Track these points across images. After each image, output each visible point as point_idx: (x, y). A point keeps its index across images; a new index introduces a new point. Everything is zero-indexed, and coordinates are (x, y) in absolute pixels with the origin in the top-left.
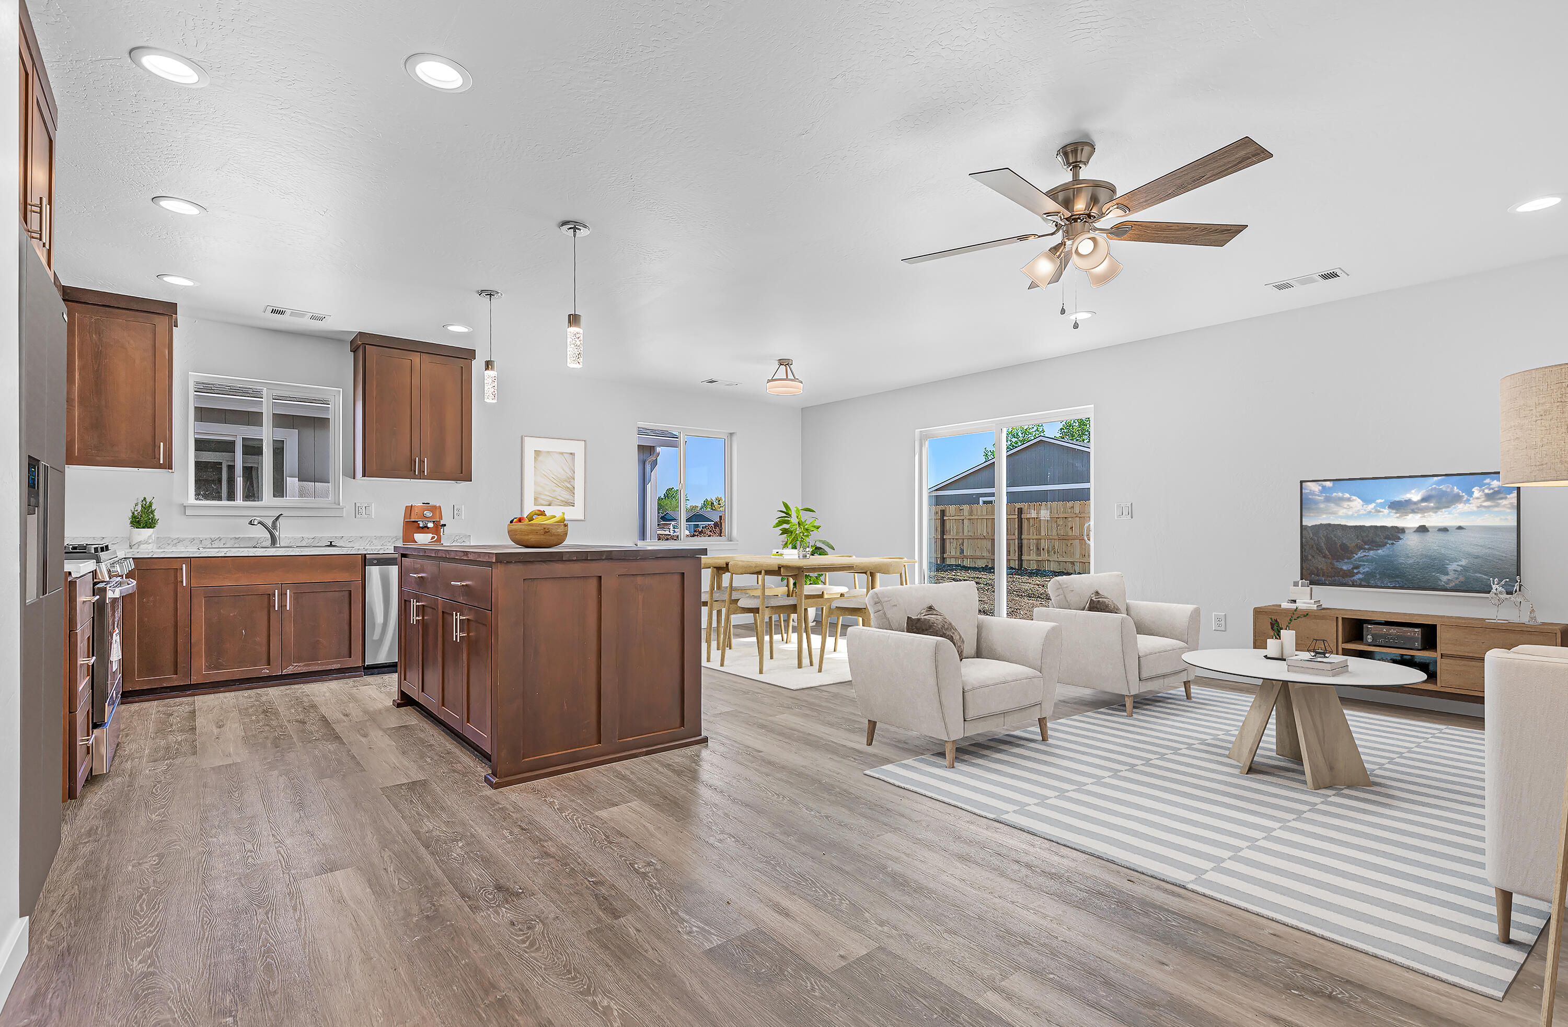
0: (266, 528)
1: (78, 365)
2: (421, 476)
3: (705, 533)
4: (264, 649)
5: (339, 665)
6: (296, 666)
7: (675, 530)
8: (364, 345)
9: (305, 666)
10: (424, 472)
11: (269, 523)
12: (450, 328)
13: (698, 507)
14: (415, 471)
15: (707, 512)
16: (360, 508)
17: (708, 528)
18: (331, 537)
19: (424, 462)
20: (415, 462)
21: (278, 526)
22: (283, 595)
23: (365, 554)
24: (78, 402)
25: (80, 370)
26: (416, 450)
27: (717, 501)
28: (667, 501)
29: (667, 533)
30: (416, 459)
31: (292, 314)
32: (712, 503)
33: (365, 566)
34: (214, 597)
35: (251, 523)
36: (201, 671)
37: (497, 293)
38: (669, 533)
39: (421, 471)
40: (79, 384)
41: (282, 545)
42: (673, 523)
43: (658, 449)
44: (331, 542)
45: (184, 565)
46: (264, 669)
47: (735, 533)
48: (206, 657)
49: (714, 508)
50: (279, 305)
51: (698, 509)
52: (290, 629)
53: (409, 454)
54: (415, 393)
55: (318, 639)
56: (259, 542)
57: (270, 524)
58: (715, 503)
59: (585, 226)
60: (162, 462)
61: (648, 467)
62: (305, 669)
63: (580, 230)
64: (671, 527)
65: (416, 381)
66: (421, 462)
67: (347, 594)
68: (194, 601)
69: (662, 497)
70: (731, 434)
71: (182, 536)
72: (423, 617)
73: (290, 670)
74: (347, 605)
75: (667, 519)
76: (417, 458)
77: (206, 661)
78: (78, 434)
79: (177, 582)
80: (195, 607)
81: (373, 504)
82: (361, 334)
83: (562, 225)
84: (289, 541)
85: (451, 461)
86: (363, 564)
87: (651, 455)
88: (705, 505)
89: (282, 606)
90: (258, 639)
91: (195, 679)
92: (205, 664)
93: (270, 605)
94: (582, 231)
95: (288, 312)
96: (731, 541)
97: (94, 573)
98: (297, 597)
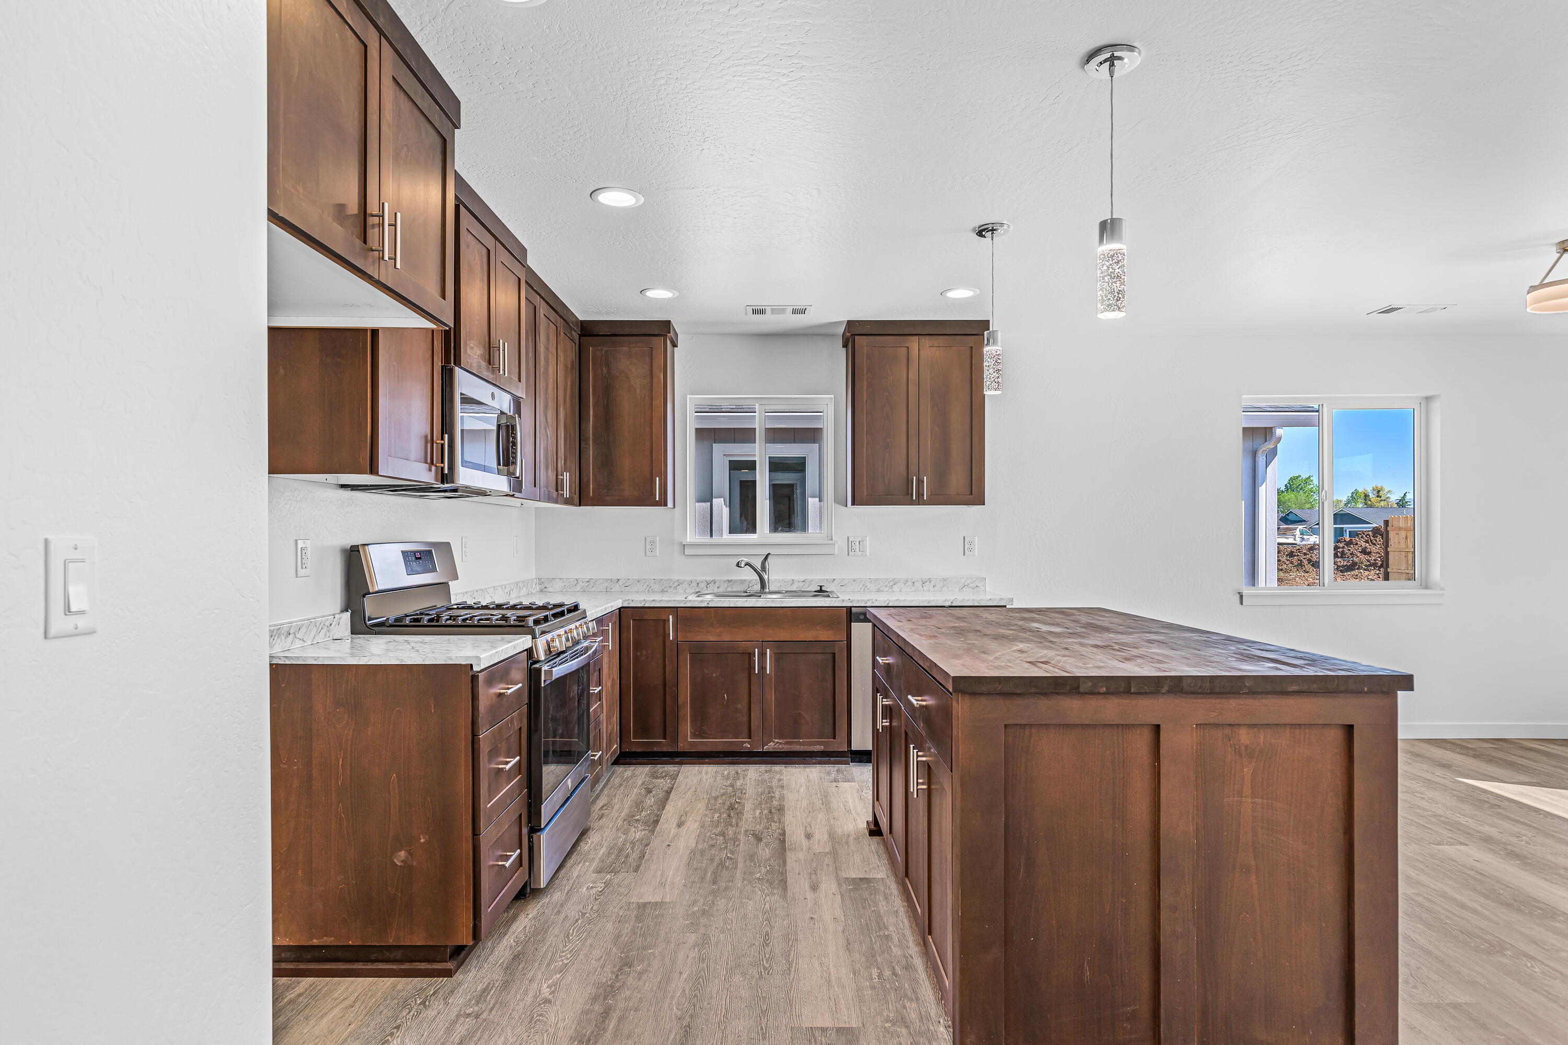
0: (753, 568)
1: (592, 401)
2: (920, 501)
3: (1357, 544)
4: (745, 719)
5: (822, 747)
6: (777, 742)
7: (1305, 537)
8: (853, 336)
9: (786, 743)
10: (923, 495)
11: (757, 564)
12: (951, 295)
13: (1341, 501)
14: (912, 495)
15: (1358, 509)
16: (853, 543)
17: (1362, 537)
18: (823, 580)
19: (923, 482)
20: (913, 482)
21: (767, 567)
22: (762, 655)
23: (851, 607)
24: (593, 439)
25: (594, 406)
26: (914, 468)
27: (1375, 492)
28: (1291, 495)
29: (1291, 540)
30: (913, 478)
31: (774, 311)
32: (1366, 496)
33: (851, 622)
34: (699, 653)
35: (738, 565)
36: (688, 738)
37: (1002, 224)
38: (1294, 542)
39: (920, 494)
40: (593, 421)
41: (773, 588)
42: (1300, 527)
43: (1279, 432)
44: (821, 587)
45: (671, 616)
46: (745, 742)
47: (1436, 573)
48: (691, 722)
49: (1369, 503)
50: (759, 302)
51: (1342, 505)
52: (771, 696)
53: (905, 472)
54: (913, 389)
55: (800, 712)
56: (750, 585)
57: (758, 566)
58: (1370, 495)
59: (1131, 48)
60: (657, 499)
61: (1261, 460)
62: (786, 748)
63: (1120, 58)
64: (1298, 533)
65: (913, 376)
66: (920, 481)
67: (830, 656)
68: (681, 657)
69: (1283, 488)
70: (1428, 399)
71: (682, 578)
72: (891, 722)
73: (770, 747)
74: (830, 671)
75: (1290, 521)
76: (915, 477)
77: (692, 727)
78: (593, 474)
79: (665, 635)
80: (681, 663)
81: (868, 538)
82: (850, 323)
83: (1088, 61)
84: (779, 584)
85: (957, 479)
86: (849, 620)
87: (1266, 441)
88: (1354, 497)
89: (762, 668)
90: (739, 706)
91: (682, 746)
92: (690, 731)
93: (751, 667)
94: (1126, 60)
95: (768, 310)
96: (1427, 588)
97: (530, 651)
98: (778, 658)
